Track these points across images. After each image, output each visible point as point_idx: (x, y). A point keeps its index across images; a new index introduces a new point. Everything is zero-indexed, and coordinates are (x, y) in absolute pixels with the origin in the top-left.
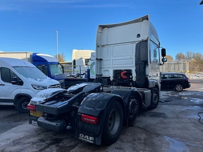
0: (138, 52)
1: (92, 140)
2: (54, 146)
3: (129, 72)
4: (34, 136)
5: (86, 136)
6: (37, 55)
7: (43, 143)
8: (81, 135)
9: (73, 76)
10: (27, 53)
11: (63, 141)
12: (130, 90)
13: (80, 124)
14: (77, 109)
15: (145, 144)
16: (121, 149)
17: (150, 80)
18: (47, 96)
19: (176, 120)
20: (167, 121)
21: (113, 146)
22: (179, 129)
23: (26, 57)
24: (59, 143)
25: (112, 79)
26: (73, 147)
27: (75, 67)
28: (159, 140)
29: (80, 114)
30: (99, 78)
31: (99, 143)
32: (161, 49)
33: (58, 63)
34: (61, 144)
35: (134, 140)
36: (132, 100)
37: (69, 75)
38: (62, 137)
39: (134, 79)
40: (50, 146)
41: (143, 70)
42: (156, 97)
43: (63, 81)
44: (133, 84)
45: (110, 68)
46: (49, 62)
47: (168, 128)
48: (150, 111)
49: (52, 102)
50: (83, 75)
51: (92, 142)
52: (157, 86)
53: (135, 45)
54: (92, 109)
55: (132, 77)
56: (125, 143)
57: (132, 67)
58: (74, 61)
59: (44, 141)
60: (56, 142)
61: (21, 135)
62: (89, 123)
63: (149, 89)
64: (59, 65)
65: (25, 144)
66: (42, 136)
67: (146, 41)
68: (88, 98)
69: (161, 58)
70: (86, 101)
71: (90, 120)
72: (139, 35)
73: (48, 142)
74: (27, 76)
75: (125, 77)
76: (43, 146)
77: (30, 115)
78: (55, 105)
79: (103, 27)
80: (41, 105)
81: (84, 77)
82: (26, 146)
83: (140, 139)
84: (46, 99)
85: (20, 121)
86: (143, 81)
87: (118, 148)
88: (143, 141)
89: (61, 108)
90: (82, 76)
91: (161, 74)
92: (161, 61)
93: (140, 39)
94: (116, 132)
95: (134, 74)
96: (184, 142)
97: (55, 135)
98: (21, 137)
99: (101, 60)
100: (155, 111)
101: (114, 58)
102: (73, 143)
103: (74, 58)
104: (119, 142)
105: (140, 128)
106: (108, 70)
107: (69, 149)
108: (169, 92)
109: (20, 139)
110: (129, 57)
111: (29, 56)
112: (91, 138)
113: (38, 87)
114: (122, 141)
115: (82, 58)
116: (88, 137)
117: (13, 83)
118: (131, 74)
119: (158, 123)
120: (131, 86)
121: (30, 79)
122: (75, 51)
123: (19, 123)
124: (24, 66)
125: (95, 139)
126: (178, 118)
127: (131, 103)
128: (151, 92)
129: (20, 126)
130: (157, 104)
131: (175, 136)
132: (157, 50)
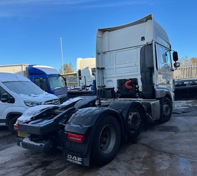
0: (143, 57)
1: (80, 161)
2: (40, 169)
3: (134, 82)
4: (21, 159)
5: (74, 157)
6: (34, 67)
7: (30, 167)
8: (69, 155)
9: (78, 89)
10: (22, 65)
11: (52, 164)
12: (130, 102)
13: (67, 144)
14: (64, 127)
15: (143, 163)
16: (115, 169)
17: (157, 90)
18: (34, 114)
19: (188, 134)
20: (177, 135)
21: (107, 166)
22: (188, 144)
23: (21, 70)
24: (47, 165)
25: (116, 90)
26: (60, 170)
27: (80, 79)
28: (161, 158)
29: (66, 133)
30: (101, 90)
31: (87, 164)
32: (172, 52)
33: (59, 75)
34: (48, 168)
35: (133, 159)
36: (133, 114)
37: (73, 88)
38: (52, 159)
39: (140, 89)
40: (36, 170)
41: (149, 78)
42: (167, 109)
43: (65, 95)
44: (139, 94)
45: (113, 77)
46: (48, 74)
47: (176, 143)
48: (161, 125)
49: (37, 121)
50: (89, 87)
51: (81, 163)
52: (168, 95)
53: (139, 50)
54: (79, 126)
55: (138, 87)
56: (122, 162)
57: (138, 75)
58: (80, 71)
59: (31, 165)
60: (44, 164)
61: (7, 159)
62: (76, 142)
63: (158, 99)
64: (60, 77)
65: (9, 168)
66: (30, 159)
67: (151, 44)
68: (77, 114)
69: (173, 62)
70: (74, 118)
71: (77, 139)
72: (143, 38)
73: (35, 165)
74: (19, 92)
75: (130, 87)
76: (29, 170)
77: (18, 136)
78: (40, 123)
79: (103, 31)
80: (26, 124)
81: (90, 89)
82: (10, 170)
83: (139, 158)
84: (32, 118)
85: (11, 143)
86: (150, 91)
87: (111, 169)
88: (141, 160)
89: (45, 126)
90: (87, 88)
91: (174, 81)
92: (173, 66)
93: (144, 43)
94: (111, 150)
95: (140, 84)
96: (190, 158)
97: (45, 157)
98: (8, 160)
99: (103, 69)
100: (167, 124)
101: (117, 66)
102: (62, 166)
103: (78, 68)
104: (114, 162)
105: (144, 144)
106: (111, 81)
107: (57, 172)
108: (189, 101)
109: (5, 163)
110: (134, 64)
111: (24, 69)
112: (79, 159)
113: (32, 103)
114: (119, 161)
115: (88, 68)
116: (76, 157)
117: (3, 101)
118: (137, 84)
119: (165, 139)
120: (137, 98)
121: (22, 95)
122: (79, 60)
123: (9, 145)
124: (16, 80)
125: (83, 160)
126: (191, 131)
127: (130, 117)
128: (161, 103)
129: (9, 149)
130: (170, 116)
131: (181, 152)
132: (168, 53)
